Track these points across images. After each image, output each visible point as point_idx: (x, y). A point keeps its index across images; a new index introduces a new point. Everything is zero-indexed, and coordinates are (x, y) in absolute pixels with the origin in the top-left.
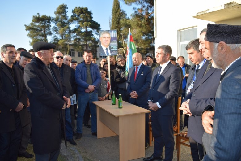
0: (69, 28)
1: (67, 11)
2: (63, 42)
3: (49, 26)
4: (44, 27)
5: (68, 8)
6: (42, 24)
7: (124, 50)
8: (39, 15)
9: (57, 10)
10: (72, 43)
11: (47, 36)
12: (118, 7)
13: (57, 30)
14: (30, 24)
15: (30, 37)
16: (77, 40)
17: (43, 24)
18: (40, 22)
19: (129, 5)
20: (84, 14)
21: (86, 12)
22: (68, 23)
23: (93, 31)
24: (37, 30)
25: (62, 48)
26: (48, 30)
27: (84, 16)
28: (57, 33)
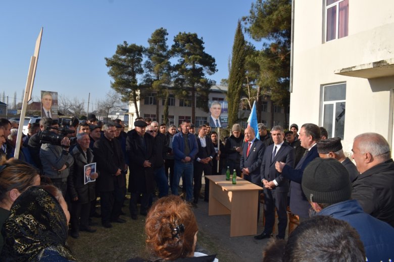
0: (169, 63)
1: (167, 39)
2: (158, 84)
3: (139, 60)
4: (132, 61)
5: (168, 34)
6: (129, 58)
7: (249, 102)
8: (126, 44)
9: (152, 37)
10: (172, 85)
11: (135, 75)
12: (241, 43)
13: (152, 67)
14: (113, 57)
15: (113, 75)
16: (180, 82)
17: (132, 58)
18: (127, 54)
19: (257, 40)
20: (191, 42)
21: (194, 41)
22: (167, 57)
23: (204, 68)
24: (122, 65)
25: (156, 93)
26: (138, 66)
27: (192, 46)
28: (151, 71)
